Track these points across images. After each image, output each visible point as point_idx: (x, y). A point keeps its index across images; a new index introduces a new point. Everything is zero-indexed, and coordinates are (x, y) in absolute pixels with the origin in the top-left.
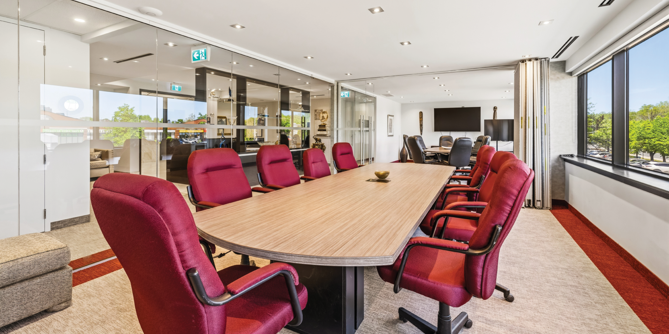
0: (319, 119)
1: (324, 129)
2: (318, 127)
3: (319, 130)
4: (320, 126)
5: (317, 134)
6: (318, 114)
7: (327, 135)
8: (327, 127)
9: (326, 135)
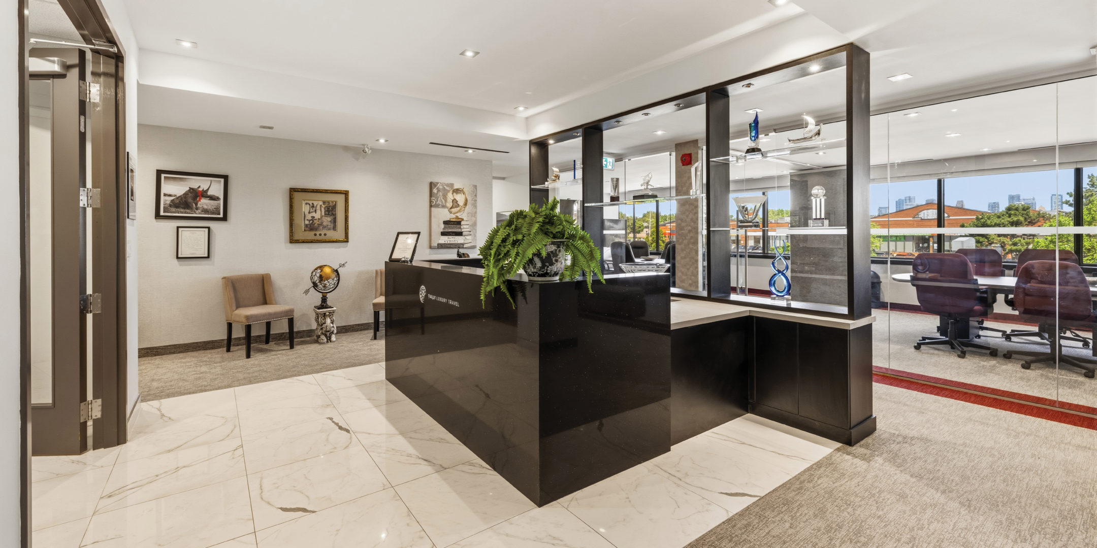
0: (444, 207)
1: (459, 230)
2: (443, 226)
3: (443, 234)
4: (445, 223)
5: (438, 244)
6: (441, 194)
7: (465, 246)
8: (465, 227)
9: (463, 244)
